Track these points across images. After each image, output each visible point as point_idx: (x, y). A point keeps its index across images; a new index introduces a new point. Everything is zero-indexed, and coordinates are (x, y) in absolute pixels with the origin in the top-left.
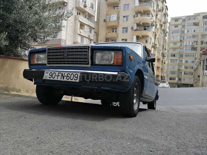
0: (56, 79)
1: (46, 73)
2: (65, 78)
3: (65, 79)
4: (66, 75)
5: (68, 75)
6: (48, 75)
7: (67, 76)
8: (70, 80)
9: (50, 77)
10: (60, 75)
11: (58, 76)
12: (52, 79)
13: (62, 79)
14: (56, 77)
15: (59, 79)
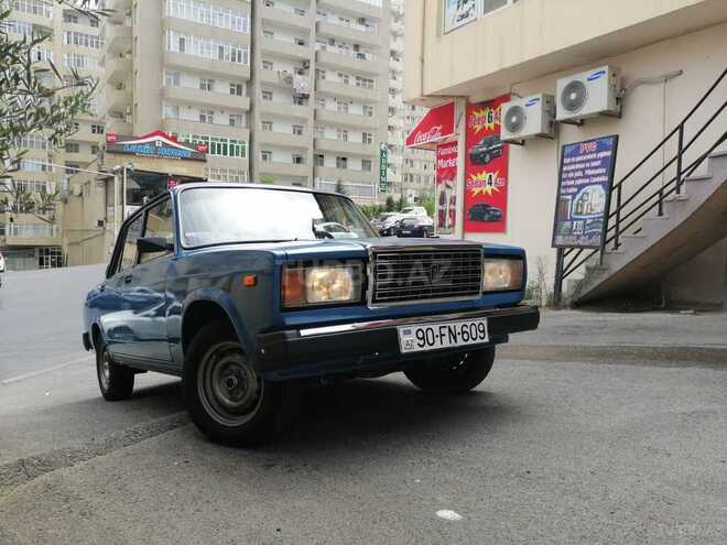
0: (437, 345)
1: (405, 333)
2: (459, 338)
3: (460, 342)
4: (459, 330)
5: (464, 329)
6: (412, 337)
7: (463, 333)
8: (471, 342)
9: (422, 342)
10: (445, 331)
11: (442, 335)
12: (427, 348)
13: (453, 344)
14: (438, 340)
15: (446, 344)
